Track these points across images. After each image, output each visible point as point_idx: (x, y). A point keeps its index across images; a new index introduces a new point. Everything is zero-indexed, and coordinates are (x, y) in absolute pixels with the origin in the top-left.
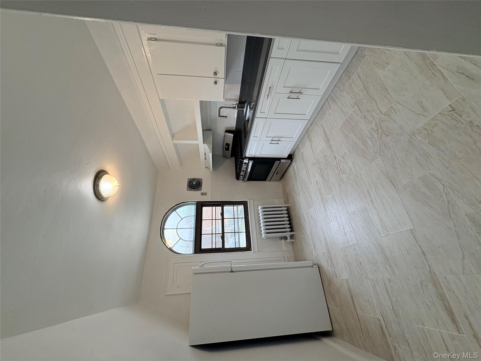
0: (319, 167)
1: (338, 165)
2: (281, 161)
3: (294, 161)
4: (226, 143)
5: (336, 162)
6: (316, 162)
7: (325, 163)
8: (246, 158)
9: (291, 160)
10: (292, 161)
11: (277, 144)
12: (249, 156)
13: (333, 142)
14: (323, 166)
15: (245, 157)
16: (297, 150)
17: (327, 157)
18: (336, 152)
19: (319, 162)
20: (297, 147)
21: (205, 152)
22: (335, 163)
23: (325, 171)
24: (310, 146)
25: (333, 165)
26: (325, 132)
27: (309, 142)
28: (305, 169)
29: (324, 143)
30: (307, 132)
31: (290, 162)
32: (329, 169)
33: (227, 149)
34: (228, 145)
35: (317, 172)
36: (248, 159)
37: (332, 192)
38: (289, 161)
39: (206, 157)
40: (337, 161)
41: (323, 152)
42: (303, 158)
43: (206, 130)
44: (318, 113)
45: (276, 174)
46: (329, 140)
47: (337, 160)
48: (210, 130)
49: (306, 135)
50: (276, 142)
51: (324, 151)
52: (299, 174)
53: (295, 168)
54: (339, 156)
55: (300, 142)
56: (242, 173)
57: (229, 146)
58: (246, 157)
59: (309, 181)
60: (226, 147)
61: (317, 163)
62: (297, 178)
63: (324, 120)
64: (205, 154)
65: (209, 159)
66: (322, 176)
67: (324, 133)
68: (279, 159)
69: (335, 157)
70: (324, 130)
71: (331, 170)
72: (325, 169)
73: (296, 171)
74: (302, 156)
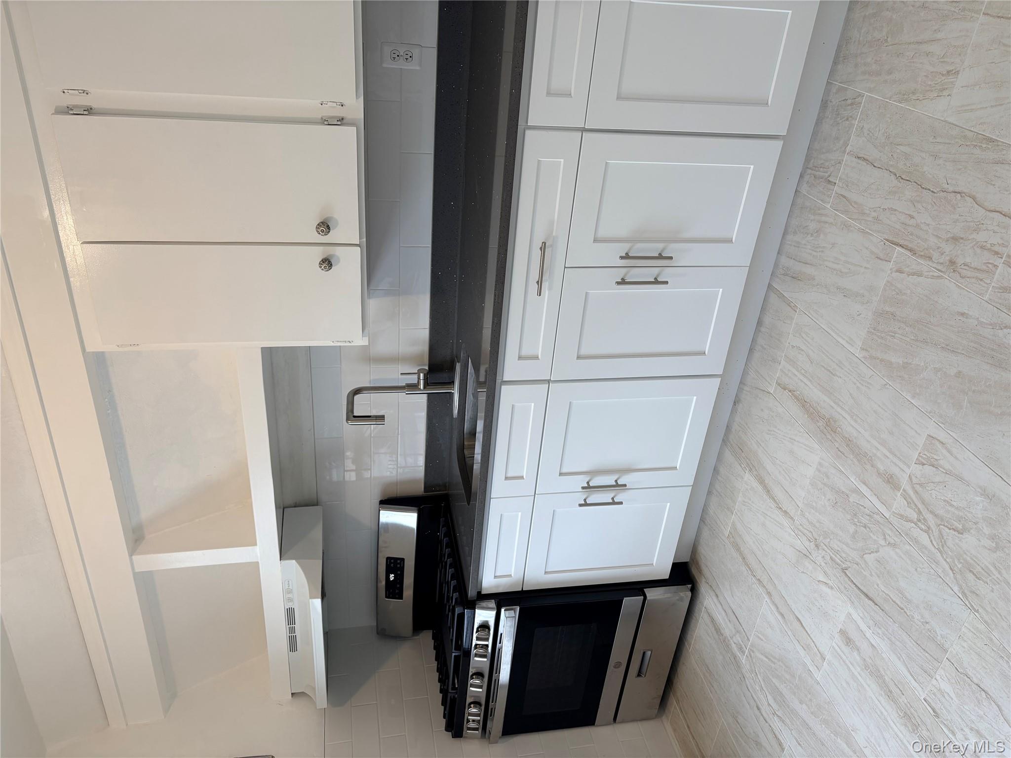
0: (831, 558)
1: (920, 506)
2: (647, 595)
3: (703, 588)
4: (388, 558)
5: (905, 496)
6: (807, 543)
7: (852, 529)
8: (483, 597)
9: (690, 586)
10: (694, 590)
11: (614, 503)
12: (497, 586)
13: (856, 421)
14: (847, 545)
15: (479, 593)
16: (706, 533)
17: (853, 498)
18: (888, 454)
19: (821, 538)
20: (702, 520)
21: (290, 605)
22: (899, 503)
23: (865, 561)
24: (760, 488)
25: (894, 520)
26: (804, 403)
27: (747, 476)
28: (767, 599)
29: (816, 446)
30: (725, 441)
31: (689, 594)
32: (883, 543)
33: (394, 590)
34: (395, 565)
35: (832, 588)
36: (492, 604)
37: (946, 651)
38: (685, 594)
39: (297, 633)
40: (904, 490)
41: (825, 484)
42: (741, 554)
43: (295, 507)
44: (751, 350)
45: (639, 675)
46: (835, 421)
47: (905, 484)
48: (315, 503)
49: (728, 455)
50: (606, 497)
51: (828, 477)
52: (748, 639)
53: (720, 617)
54: (909, 467)
55: (709, 493)
56: (476, 690)
57: (402, 569)
58: (483, 592)
59: (807, 648)
60: (388, 577)
61: (817, 546)
62: (743, 660)
63: (783, 362)
64: (290, 615)
65: (309, 642)
66: (863, 596)
67: (803, 406)
68: (637, 588)
69: (891, 481)
70: (796, 397)
71: (894, 545)
72: (862, 557)
73: (727, 629)
74: (738, 549)
